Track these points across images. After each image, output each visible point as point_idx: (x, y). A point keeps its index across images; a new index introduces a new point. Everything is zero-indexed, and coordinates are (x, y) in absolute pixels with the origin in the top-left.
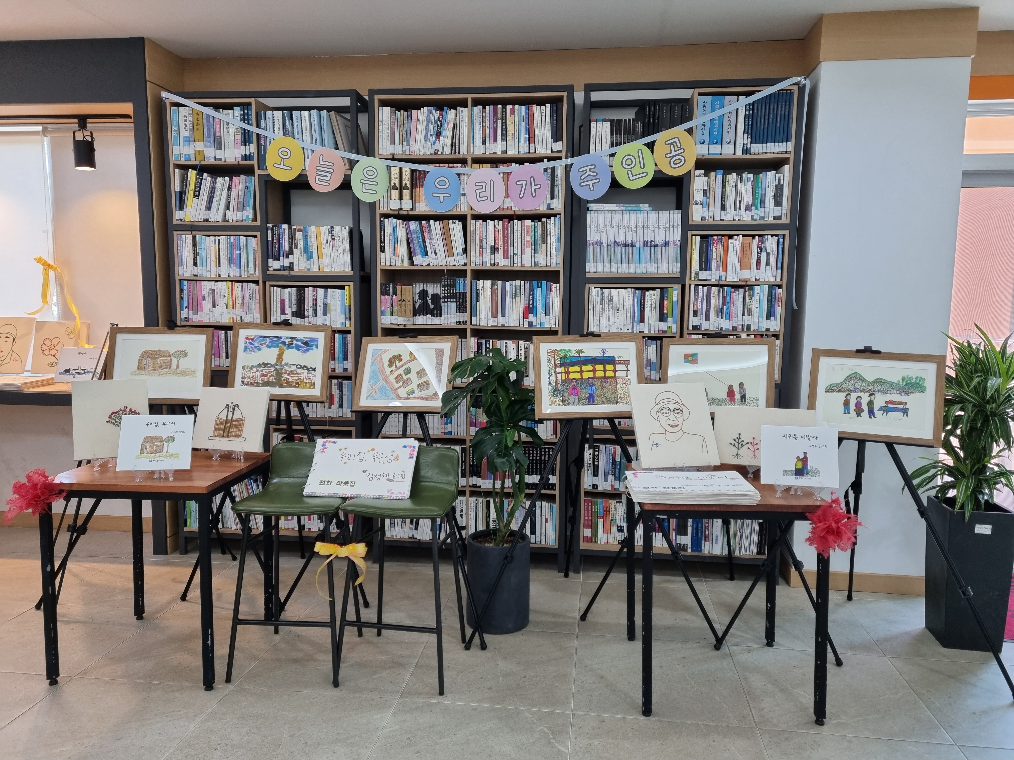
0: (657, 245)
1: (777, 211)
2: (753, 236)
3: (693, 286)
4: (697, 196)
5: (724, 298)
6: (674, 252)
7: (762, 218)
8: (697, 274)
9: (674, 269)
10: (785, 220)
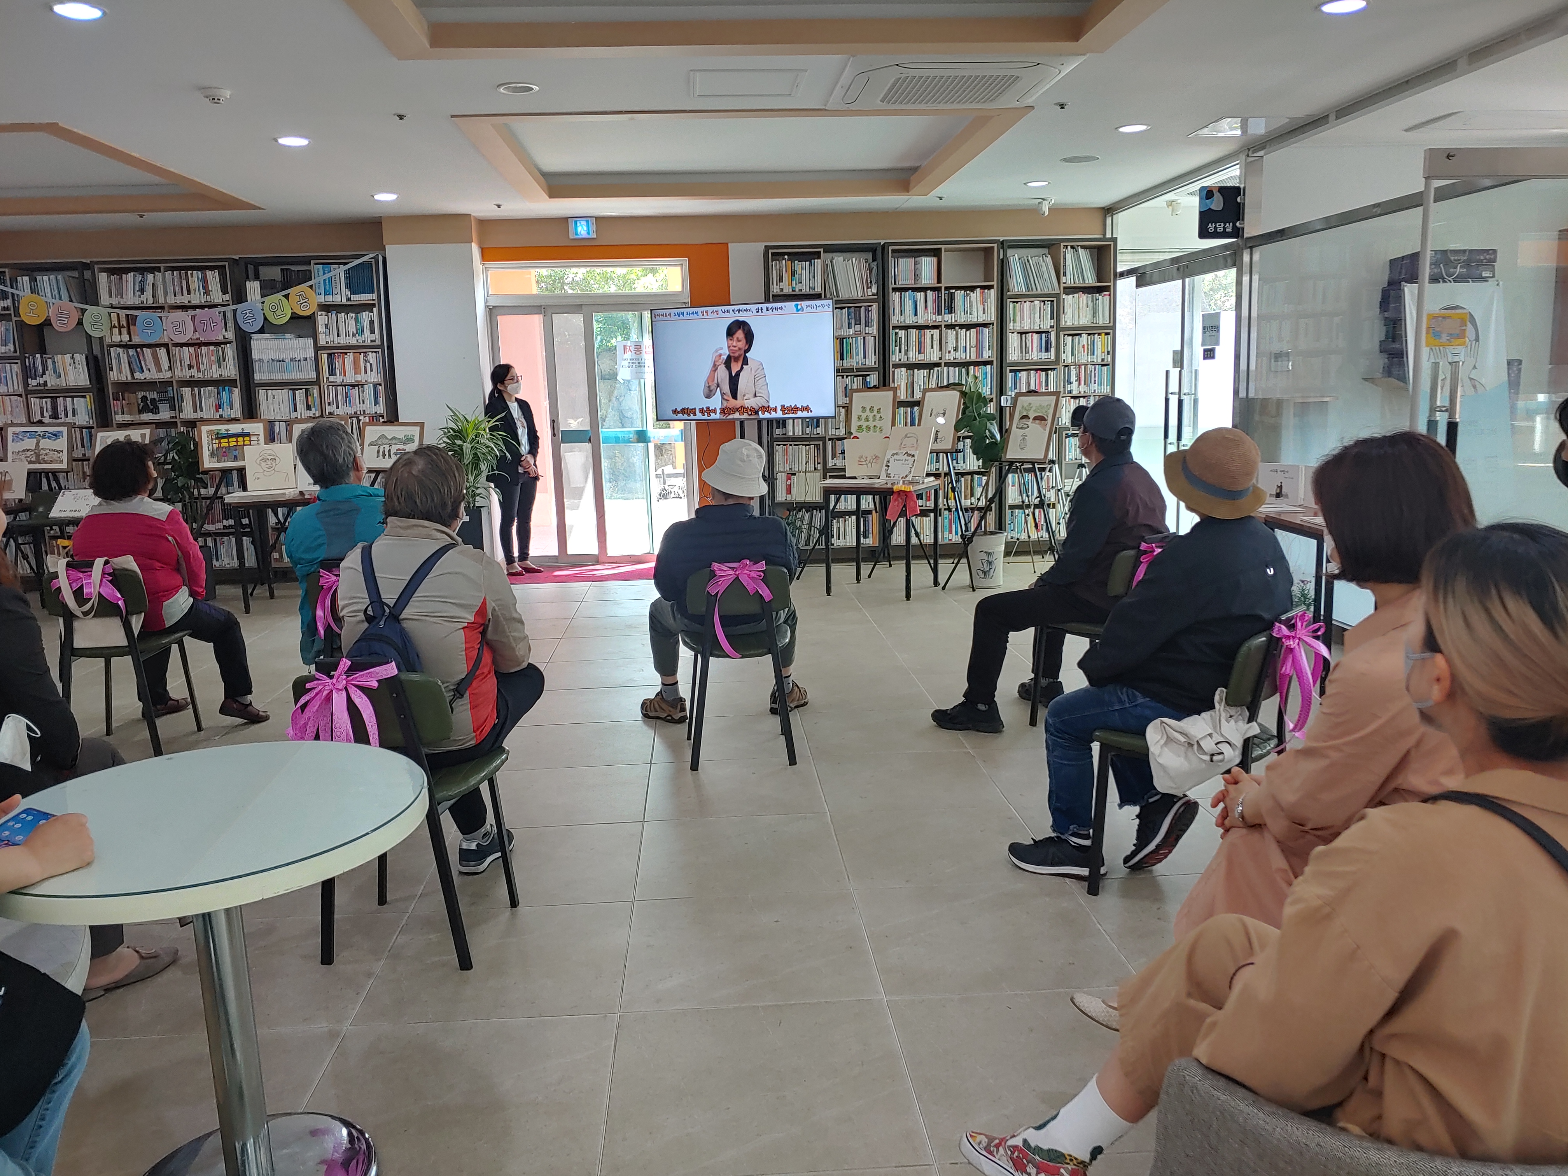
0: (299, 360)
1: (373, 337)
2: (360, 353)
3: (326, 386)
4: (321, 328)
5: (346, 393)
6: (311, 364)
7: (364, 342)
8: (327, 378)
9: (313, 375)
10: (378, 342)
